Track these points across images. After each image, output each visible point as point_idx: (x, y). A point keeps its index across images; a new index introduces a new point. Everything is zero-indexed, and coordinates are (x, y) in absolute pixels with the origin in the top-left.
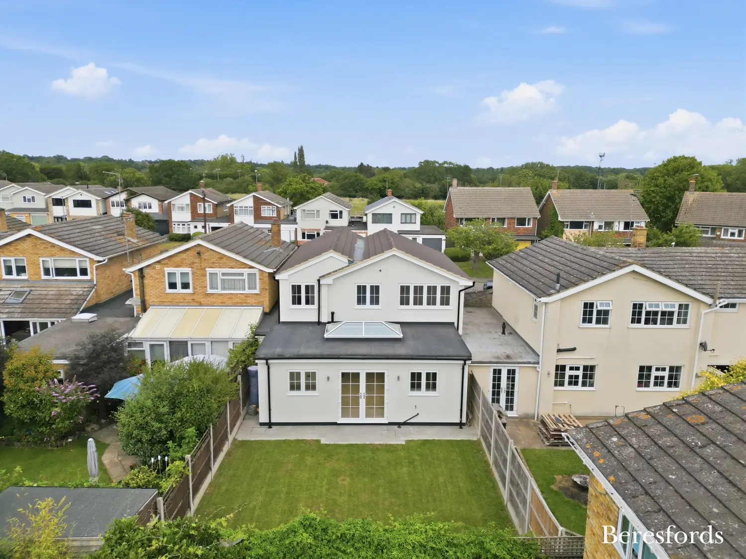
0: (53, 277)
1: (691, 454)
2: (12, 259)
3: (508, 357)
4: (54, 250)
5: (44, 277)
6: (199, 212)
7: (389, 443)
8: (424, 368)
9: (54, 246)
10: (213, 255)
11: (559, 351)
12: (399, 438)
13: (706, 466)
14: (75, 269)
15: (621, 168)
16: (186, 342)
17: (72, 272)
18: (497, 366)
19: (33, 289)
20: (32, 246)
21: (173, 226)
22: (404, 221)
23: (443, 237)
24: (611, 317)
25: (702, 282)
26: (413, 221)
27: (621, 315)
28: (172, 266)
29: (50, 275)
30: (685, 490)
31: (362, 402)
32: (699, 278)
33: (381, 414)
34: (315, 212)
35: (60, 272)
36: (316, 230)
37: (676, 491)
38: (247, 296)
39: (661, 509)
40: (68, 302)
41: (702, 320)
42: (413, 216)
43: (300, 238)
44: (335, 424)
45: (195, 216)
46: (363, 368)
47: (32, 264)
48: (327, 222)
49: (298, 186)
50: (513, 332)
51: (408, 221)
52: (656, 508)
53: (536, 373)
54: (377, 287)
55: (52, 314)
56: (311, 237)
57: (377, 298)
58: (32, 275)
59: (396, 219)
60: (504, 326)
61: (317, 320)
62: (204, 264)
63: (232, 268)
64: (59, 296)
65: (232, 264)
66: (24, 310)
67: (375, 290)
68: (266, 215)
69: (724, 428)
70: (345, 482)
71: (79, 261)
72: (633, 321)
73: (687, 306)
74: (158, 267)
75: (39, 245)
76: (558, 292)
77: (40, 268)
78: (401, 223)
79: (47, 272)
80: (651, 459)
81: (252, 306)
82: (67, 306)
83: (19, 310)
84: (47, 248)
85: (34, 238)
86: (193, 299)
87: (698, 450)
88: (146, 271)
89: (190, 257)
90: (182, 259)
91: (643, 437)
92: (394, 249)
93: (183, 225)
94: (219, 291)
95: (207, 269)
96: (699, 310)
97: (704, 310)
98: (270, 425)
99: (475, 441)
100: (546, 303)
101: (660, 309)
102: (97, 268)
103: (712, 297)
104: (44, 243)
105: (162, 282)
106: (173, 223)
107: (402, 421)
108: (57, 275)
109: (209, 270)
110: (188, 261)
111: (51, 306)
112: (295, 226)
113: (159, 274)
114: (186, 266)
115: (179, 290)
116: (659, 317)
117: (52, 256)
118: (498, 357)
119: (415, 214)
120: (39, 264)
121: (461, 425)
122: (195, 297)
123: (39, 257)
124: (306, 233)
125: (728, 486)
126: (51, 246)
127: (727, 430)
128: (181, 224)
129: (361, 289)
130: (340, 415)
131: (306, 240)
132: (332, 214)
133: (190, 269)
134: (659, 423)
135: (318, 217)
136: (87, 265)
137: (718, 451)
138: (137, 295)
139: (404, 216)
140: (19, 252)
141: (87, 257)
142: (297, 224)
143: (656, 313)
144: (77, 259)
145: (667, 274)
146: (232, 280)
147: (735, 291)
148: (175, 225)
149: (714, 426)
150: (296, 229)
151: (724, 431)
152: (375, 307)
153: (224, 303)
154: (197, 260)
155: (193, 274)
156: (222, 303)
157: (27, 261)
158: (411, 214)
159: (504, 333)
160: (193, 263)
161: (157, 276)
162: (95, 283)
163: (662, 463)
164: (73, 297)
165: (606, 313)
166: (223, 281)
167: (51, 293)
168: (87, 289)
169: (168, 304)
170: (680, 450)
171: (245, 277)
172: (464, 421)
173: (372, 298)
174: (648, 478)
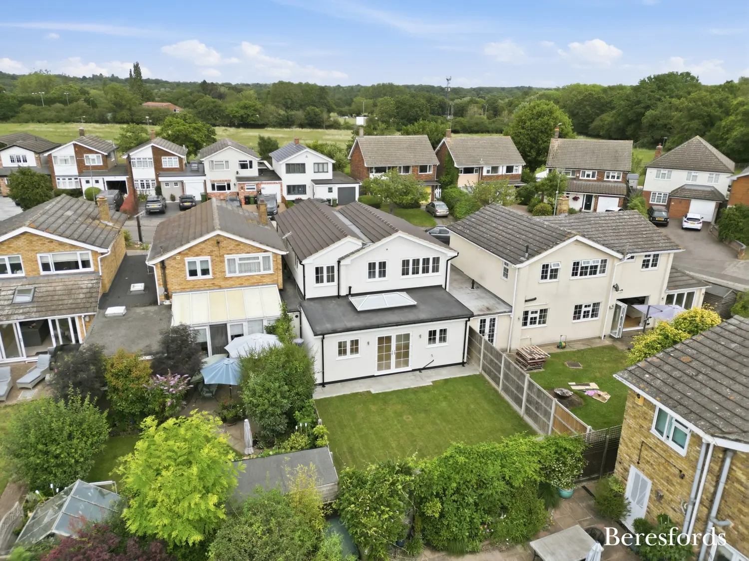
0: (53, 271)
1: (692, 380)
2: (6, 258)
3: (488, 309)
4: (53, 245)
5: (43, 273)
6: (86, 164)
7: (421, 385)
8: (437, 326)
9: (52, 242)
10: (230, 243)
11: (526, 301)
12: (426, 380)
13: (703, 386)
14: (77, 262)
15: (459, 88)
16: (225, 325)
17: (74, 265)
18: (483, 318)
19: (36, 286)
20: (27, 243)
21: (57, 181)
22: (316, 171)
23: (357, 186)
24: (559, 274)
25: (612, 242)
26: (325, 170)
27: (565, 271)
28: (192, 256)
29: (50, 270)
30: (699, 400)
31: (393, 357)
32: (610, 238)
33: (406, 363)
34: (224, 163)
35: (59, 266)
36: (226, 181)
37: (694, 401)
38: (262, 276)
39: (691, 412)
40: (82, 296)
41: (615, 270)
42: (325, 166)
43: (209, 190)
44: (373, 376)
45: (83, 169)
46: (393, 332)
47: (29, 261)
48: (237, 173)
49: (181, 128)
50: (480, 287)
51: (321, 170)
52: (689, 411)
53: (509, 319)
54: (384, 263)
55: (73, 310)
56: (221, 188)
57: (384, 272)
58: (30, 272)
59: (309, 168)
60: (473, 282)
61: (336, 294)
62: (222, 251)
63: (249, 253)
64: (69, 292)
65: (248, 249)
66: (39, 309)
67: (383, 265)
68: (168, 167)
69: (702, 363)
70: (408, 418)
71: (80, 254)
72: (573, 275)
73: (606, 261)
74: (178, 258)
75: (34, 241)
76: (528, 259)
77: (38, 264)
78: (315, 172)
79: (46, 267)
80: (673, 385)
81: (267, 284)
82: (84, 301)
83: (35, 309)
84: (45, 244)
85: (28, 235)
86: (213, 284)
87: (695, 378)
88: (166, 263)
89: (209, 247)
90: (201, 249)
91: (662, 373)
92: (400, 231)
93: (69, 179)
94: (238, 274)
95: (225, 256)
96: (613, 263)
97: (617, 263)
98: (323, 384)
99: (479, 375)
100: (518, 269)
101: (589, 265)
102: (102, 260)
103: (623, 254)
104: (41, 240)
105: (183, 271)
106: (56, 178)
107: (422, 367)
108: (56, 269)
109: (227, 257)
110: (208, 251)
111: (66, 302)
112: (204, 178)
113: (180, 263)
114: (206, 255)
115: (200, 276)
116: (589, 270)
117: (50, 251)
118: (481, 310)
119: (327, 163)
120: (37, 261)
121: (463, 364)
122: (216, 282)
123: (37, 253)
124: (216, 185)
125: (717, 395)
126: (49, 242)
127: (704, 364)
128: (67, 178)
129: (372, 266)
130: (376, 369)
131: (216, 191)
132: (241, 164)
133: (209, 257)
134: (667, 363)
135: (228, 167)
136: (90, 258)
137: (705, 377)
138: (160, 285)
139: (316, 165)
140: (13, 250)
141: (88, 250)
142: (205, 175)
143: (587, 268)
144: (78, 253)
145: (590, 236)
146: (248, 263)
147: (634, 247)
148: (59, 179)
149: (697, 362)
150: (205, 181)
151: (703, 365)
152: (382, 279)
153: (242, 284)
154: (216, 249)
155: (212, 261)
156: (240, 284)
157: (23, 258)
158: (323, 164)
159: (473, 288)
160: (212, 251)
161: (177, 266)
162: (100, 274)
163: (679, 386)
164: (84, 291)
165: (556, 270)
166: (240, 265)
167: (58, 288)
168: (95, 281)
169: (189, 290)
170: (686, 379)
171: (261, 260)
172: (465, 361)
173: (380, 272)
174: (677, 396)
